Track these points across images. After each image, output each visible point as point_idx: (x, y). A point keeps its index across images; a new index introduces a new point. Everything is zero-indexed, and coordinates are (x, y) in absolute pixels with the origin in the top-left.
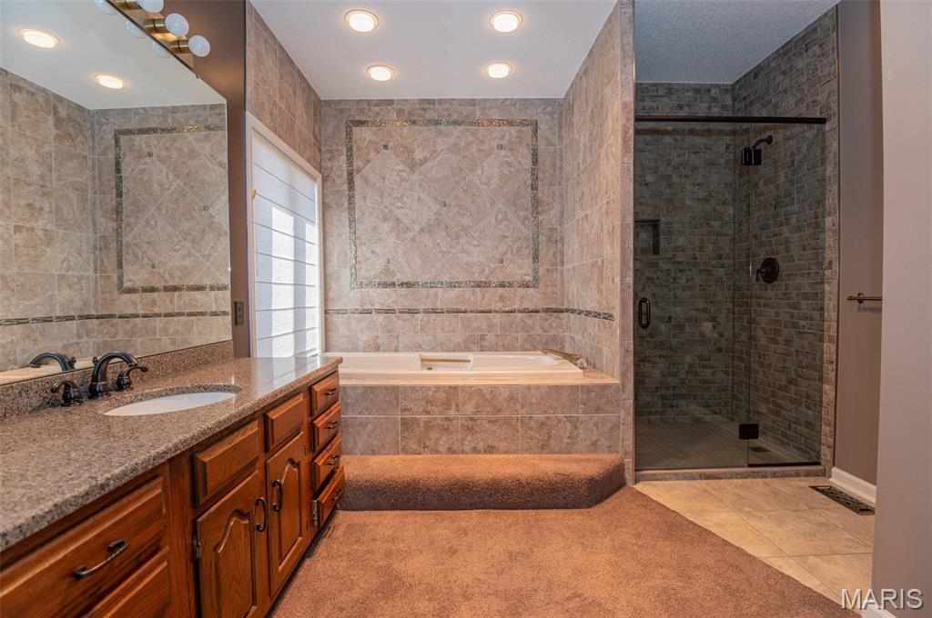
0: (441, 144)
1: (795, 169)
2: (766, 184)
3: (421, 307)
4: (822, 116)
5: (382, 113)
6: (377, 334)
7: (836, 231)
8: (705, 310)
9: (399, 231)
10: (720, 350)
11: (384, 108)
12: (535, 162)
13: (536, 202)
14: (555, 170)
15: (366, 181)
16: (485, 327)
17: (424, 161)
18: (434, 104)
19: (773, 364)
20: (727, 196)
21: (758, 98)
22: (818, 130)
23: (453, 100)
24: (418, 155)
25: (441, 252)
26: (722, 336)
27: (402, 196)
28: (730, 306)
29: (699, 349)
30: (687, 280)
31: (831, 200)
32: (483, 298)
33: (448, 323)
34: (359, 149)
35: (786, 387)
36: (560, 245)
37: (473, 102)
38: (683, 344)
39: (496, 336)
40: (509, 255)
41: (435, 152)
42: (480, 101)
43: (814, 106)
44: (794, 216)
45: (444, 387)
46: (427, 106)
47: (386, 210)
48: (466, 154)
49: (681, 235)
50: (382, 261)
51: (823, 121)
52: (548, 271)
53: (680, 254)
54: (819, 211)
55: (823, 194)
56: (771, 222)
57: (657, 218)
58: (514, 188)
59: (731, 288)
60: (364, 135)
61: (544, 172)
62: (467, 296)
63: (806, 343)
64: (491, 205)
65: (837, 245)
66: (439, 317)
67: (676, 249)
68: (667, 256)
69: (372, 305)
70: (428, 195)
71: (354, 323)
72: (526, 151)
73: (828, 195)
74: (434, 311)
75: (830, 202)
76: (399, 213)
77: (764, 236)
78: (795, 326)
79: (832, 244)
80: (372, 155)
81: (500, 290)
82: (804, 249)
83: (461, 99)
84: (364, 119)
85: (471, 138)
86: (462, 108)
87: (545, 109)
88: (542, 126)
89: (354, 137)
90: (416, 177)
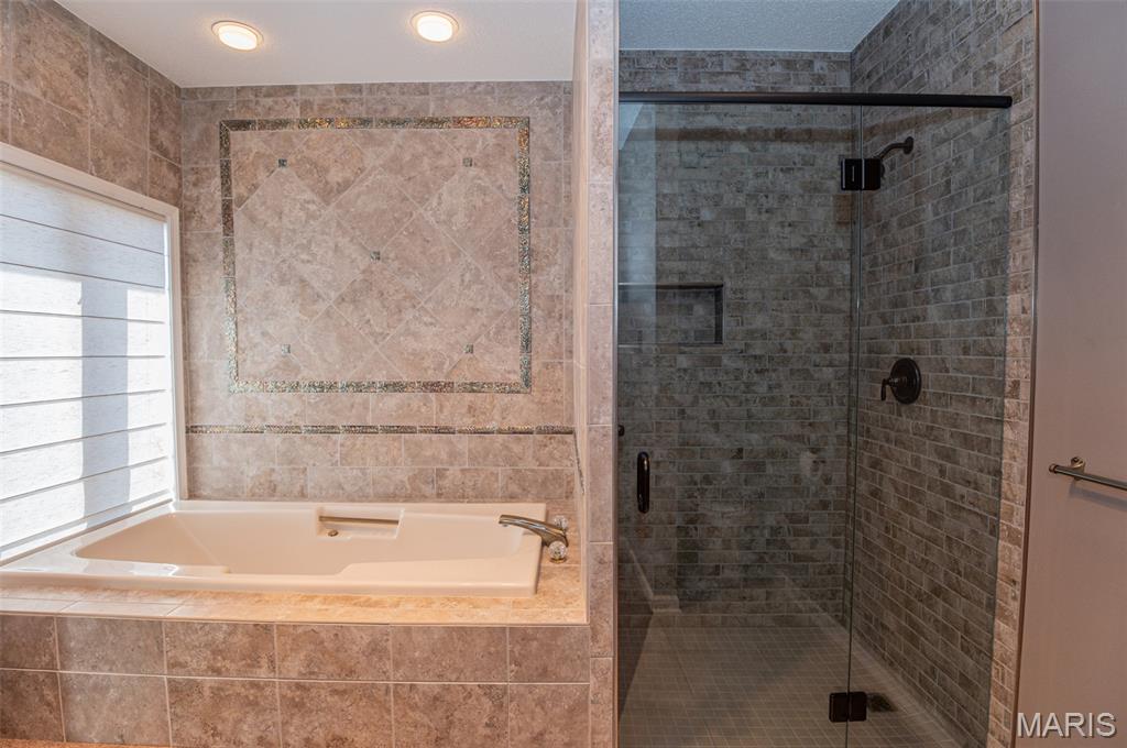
0: (371, 158)
1: (952, 198)
2: (901, 226)
3: (340, 423)
4: (1005, 93)
5: (277, 108)
6: (271, 466)
7: (1028, 323)
8: (799, 438)
9: (304, 300)
10: (824, 505)
11: (280, 99)
12: (525, 188)
13: (528, 253)
14: (558, 201)
15: (253, 219)
16: (444, 456)
17: (345, 185)
18: (360, 91)
19: (909, 549)
20: (840, 244)
21: (891, 71)
22: (996, 121)
23: (393, 85)
24: (335, 176)
25: (372, 334)
26: (828, 481)
27: (310, 242)
28: (842, 430)
29: (789, 502)
30: (770, 388)
31: (1018, 262)
32: (441, 411)
33: (384, 449)
34: (241, 167)
35: (929, 598)
36: (566, 324)
37: (423, 89)
38: (761, 495)
39: (463, 471)
40: (483, 340)
41: (362, 170)
42: (435, 85)
43: (988, 75)
44: (950, 286)
45: (245, 625)
46: (350, 96)
47: (285, 267)
48: (413, 174)
49: (760, 310)
50: (278, 349)
51: (1005, 103)
52: (546, 366)
53: (759, 342)
54: (996, 281)
55: (1004, 247)
56: (910, 293)
57: (718, 282)
58: (491, 229)
59: (845, 400)
60: (248, 143)
61: (541, 203)
62: (415, 405)
63: (966, 530)
64: (453, 258)
65: (1029, 351)
66: (369, 439)
67: (751, 334)
68: (737, 346)
69: (264, 419)
70: (351, 241)
71: (234, 447)
72: (511, 169)
73: (1013, 249)
74: (365, 429)
75: (1016, 264)
76: (305, 271)
77: (897, 319)
78: (947, 491)
79: (1020, 348)
80: (262, 176)
81: (469, 397)
82: (966, 351)
83: (405, 84)
84: (248, 117)
85: (420, 148)
86: (405, 97)
87: (542, 99)
88: (536, 128)
89: (234, 148)
90: (331, 210)
